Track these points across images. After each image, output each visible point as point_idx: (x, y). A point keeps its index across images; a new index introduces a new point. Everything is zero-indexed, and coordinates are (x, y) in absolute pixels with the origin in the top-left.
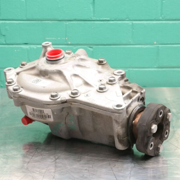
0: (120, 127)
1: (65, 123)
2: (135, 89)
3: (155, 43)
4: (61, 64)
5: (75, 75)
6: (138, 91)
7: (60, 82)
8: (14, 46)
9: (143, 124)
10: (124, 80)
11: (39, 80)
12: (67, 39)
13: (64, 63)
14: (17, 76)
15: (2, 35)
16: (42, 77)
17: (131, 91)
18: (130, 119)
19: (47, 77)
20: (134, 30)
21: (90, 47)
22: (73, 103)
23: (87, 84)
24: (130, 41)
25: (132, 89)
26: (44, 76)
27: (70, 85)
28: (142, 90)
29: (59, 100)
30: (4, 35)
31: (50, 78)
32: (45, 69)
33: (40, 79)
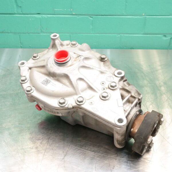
0: (120, 136)
1: (72, 117)
2: (133, 95)
3: (143, 14)
4: (68, 67)
5: (81, 79)
6: (136, 97)
7: (67, 86)
8: (29, 15)
9: (141, 137)
10: (123, 81)
11: (49, 81)
12: (72, 10)
13: (70, 66)
14: (30, 70)
15: (19, 6)
16: (52, 78)
17: (130, 95)
18: (129, 127)
19: (55, 78)
20: (127, 4)
21: (90, 17)
22: (78, 109)
23: (90, 88)
24: (124, 12)
25: (131, 94)
26: (53, 77)
27: (76, 90)
28: (140, 96)
29: (67, 106)
30: (20, 7)
31: (58, 80)
32: (54, 72)
33: (49, 79)
